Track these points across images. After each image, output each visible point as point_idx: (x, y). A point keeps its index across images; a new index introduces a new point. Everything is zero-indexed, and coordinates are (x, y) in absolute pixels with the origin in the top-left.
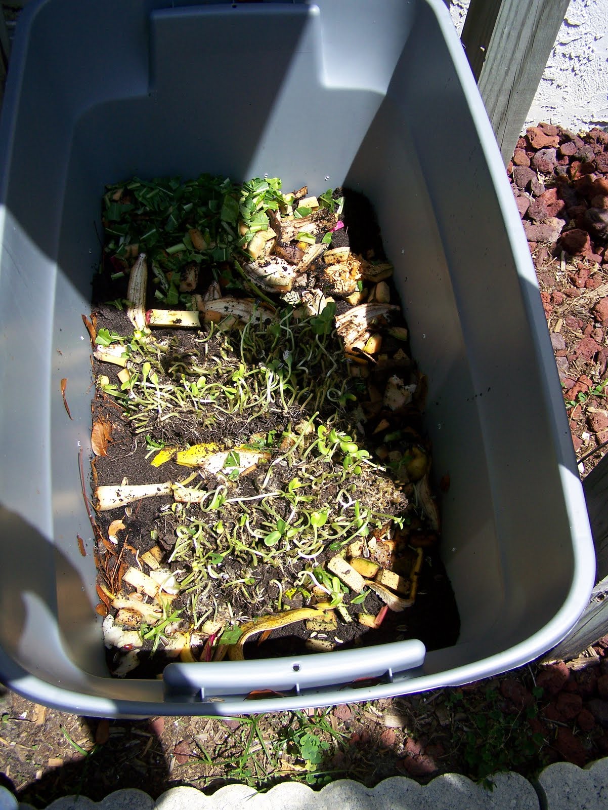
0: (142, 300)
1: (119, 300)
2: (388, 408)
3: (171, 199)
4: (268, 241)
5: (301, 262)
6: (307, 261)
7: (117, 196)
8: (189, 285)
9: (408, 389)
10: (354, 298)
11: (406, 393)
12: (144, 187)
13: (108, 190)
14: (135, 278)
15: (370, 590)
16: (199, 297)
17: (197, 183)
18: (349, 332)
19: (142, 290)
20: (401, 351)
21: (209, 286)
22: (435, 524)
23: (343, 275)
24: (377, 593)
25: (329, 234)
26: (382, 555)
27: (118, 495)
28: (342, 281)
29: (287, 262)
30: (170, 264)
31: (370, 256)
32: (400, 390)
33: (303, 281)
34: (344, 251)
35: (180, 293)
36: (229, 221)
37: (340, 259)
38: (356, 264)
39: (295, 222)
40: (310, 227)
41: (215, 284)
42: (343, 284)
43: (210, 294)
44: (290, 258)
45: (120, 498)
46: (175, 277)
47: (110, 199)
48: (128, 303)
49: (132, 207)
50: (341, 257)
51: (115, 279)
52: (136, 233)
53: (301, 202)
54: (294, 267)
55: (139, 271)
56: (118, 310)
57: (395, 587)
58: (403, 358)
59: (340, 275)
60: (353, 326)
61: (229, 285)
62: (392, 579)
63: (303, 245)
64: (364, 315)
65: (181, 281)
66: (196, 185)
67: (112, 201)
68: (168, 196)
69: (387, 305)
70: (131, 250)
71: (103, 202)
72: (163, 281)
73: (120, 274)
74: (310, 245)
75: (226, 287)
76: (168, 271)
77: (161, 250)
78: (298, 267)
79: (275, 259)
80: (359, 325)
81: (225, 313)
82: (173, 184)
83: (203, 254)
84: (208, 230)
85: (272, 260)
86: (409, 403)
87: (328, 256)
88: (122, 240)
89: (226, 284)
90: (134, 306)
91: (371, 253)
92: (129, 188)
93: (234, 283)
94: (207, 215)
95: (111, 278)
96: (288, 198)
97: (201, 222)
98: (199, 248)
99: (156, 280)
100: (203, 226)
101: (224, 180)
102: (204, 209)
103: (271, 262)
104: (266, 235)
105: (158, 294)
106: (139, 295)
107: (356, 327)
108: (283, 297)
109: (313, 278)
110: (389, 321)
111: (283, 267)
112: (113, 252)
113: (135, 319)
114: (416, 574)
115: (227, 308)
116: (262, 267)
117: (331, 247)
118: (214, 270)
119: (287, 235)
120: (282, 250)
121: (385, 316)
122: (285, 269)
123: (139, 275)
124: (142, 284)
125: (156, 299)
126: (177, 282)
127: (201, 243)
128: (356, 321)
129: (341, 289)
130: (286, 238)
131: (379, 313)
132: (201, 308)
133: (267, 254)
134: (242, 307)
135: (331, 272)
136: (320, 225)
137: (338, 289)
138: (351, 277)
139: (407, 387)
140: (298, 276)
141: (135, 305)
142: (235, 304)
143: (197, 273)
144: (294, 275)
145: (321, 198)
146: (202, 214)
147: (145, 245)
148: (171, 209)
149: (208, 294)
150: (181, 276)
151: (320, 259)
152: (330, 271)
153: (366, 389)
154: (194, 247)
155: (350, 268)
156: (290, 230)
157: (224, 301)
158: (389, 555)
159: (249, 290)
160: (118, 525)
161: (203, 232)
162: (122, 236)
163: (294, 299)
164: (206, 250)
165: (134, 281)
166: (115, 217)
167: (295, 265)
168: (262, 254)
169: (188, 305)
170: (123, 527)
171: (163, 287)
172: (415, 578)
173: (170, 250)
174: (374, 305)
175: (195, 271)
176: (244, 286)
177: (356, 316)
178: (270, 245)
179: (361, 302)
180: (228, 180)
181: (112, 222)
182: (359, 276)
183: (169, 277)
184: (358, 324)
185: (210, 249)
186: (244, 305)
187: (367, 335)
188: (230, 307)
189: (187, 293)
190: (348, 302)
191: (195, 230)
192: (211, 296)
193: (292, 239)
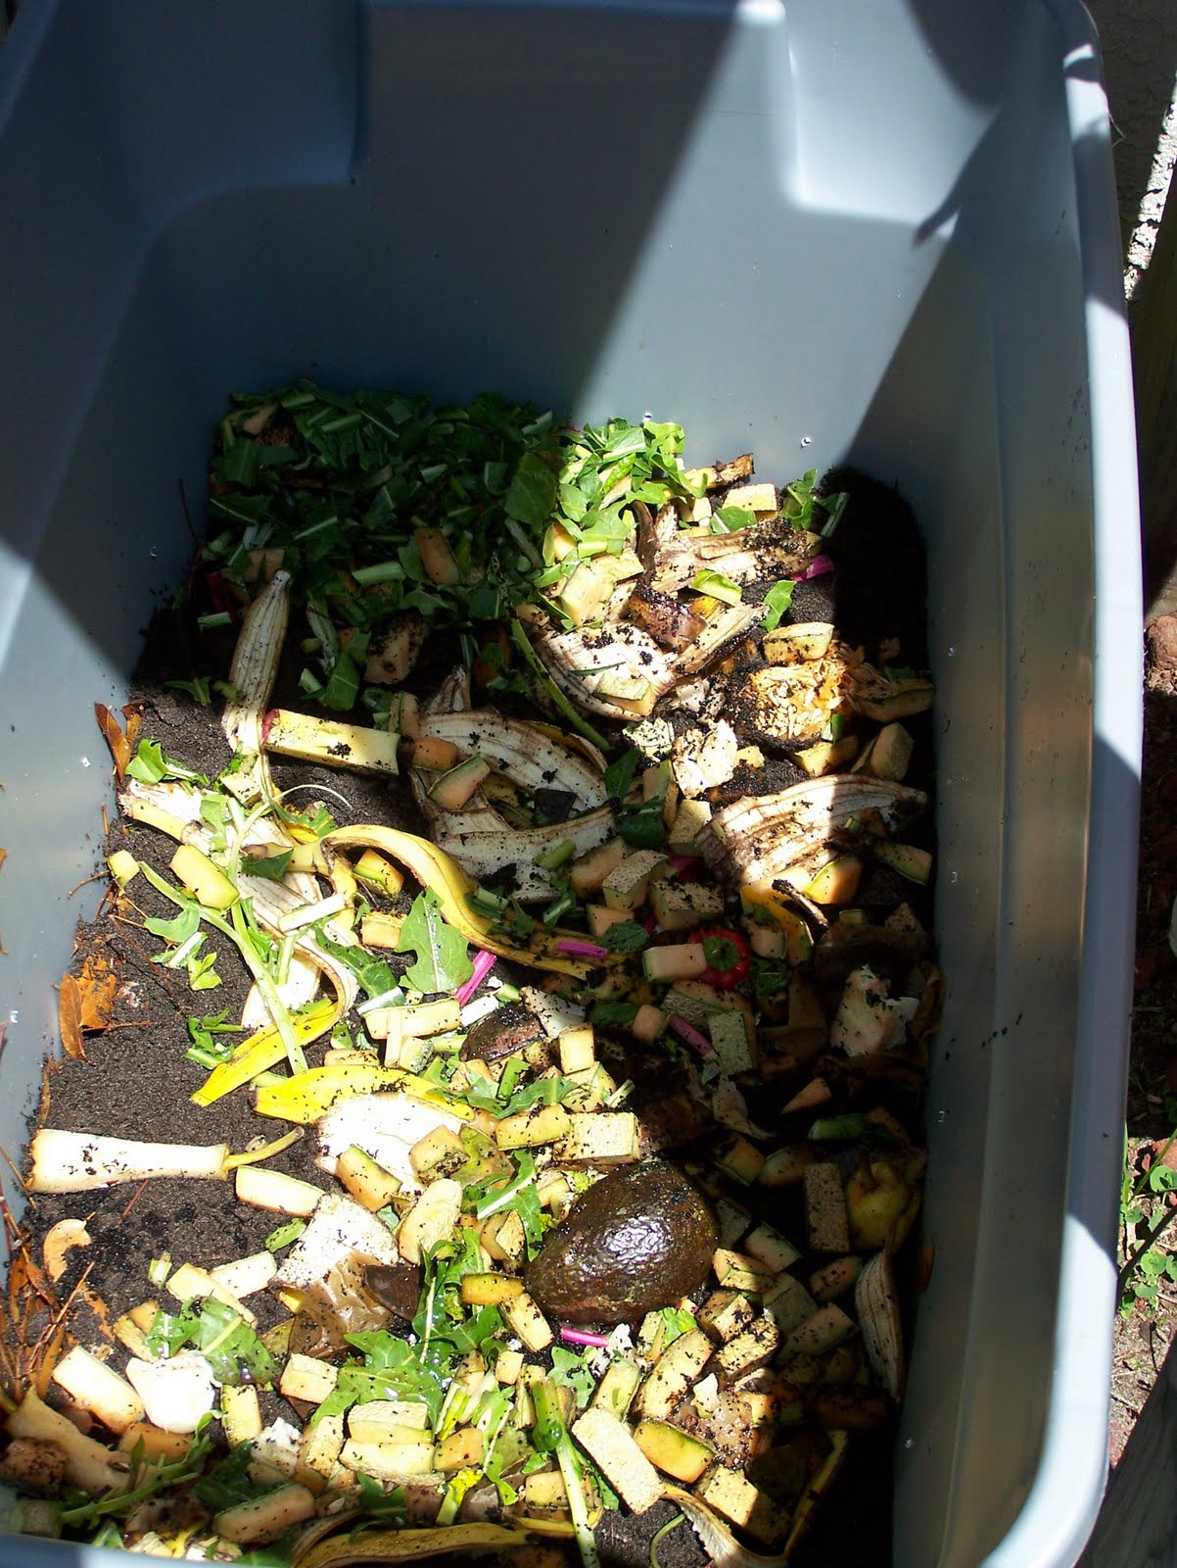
0: (262, 688)
1: (206, 679)
2: (841, 1052)
3: (394, 448)
4: (620, 582)
5: (692, 647)
6: (707, 646)
7: (254, 425)
8: (389, 667)
9: (891, 1007)
10: (815, 759)
11: (885, 1015)
12: (325, 405)
13: (237, 405)
14: (254, 631)
15: (681, 1518)
16: (409, 702)
17: (466, 416)
18: (777, 842)
19: (269, 664)
20: (905, 909)
21: (443, 678)
22: (892, 1373)
23: (799, 694)
24: (695, 1528)
25: (785, 585)
26: (727, 1428)
27: (87, 1157)
28: (792, 709)
29: (656, 641)
30: (354, 610)
31: (886, 655)
32: (872, 1006)
33: (692, 696)
34: (818, 634)
35: (364, 685)
36: (527, 521)
37: (803, 652)
38: (835, 670)
39: (703, 544)
40: (742, 563)
41: (461, 674)
42: (792, 717)
43: (443, 699)
44: (664, 632)
45: (88, 1165)
46: (358, 641)
47: (234, 429)
48: (228, 692)
49: (291, 455)
50: (807, 648)
51: (205, 629)
52: (286, 522)
53: (732, 494)
54: (672, 656)
55: (269, 615)
56: (198, 704)
57: (740, 1518)
58: (908, 928)
59: (790, 693)
60: (792, 827)
61: (497, 682)
62: (736, 1496)
63: (706, 604)
64: (829, 804)
65: (369, 653)
66: (465, 421)
67: (241, 434)
68: (386, 437)
69: (893, 786)
70: (264, 562)
71: (219, 435)
72: (328, 649)
73: (222, 617)
74: (727, 606)
75: (488, 685)
76: (348, 625)
77: (341, 574)
78: (683, 659)
79: (625, 631)
80: (811, 829)
81: (469, 750)
82: (399, 411)
83: (444, 595)
84: (469, 535)
85: (618, 632)
86: (896, 1047)
87: (773, 641)
88: (249, 535)
89: (488, 680)
90: (241, 701)
91: (891, 647)
92: (286, 404)
93: (510, 678)
94: (476, 498)
95: (197, 625)
96: (695, 480)
97: (453, 514)
98: (436, 578)
99: (310, 644)
100: (459, 526)
101: (540, 415)
102: (470, 482)
103: (615, 636)
104: (618, 566)
105: (307, 679)
106: (258, 676)
107: (799, 832)
108: (633, 730)
109: (717, 691)
110: (893, 828)
111: (643, 654)
112: (221, 560)
113: (236, 731)
114: (813, 1495)
115: (475, 737)
116: (590, 647)
117: (787, 620)
118: (464, 639)
119: (672, 573)
120: (646, 610)
121: (886, 813)
122: (646, 659)
123: (266, 624)
124: (272, 647)
125: (302, 691)
126: (360, 657)
127: (445, 567)
128: (805, 817)
129: (784, 730)
130: (667, 582)
131: (871, 803)
132: (411, 729)
133: (614, 616)
134: (513, 739)
135: (767, 683)
136: (767, 559)
137: (779, 729)
138: (817, 703)
139: (890, 1002)
140: (679, 682)
141: (244, 698)
142: (497, 729)
143: (419, 640)
144: (667, 676)
145: (789, 489)
146: (462, 494)
147: (303, 555)
148: (385, 474)
149: (438, 698)
150: (372, 641)
151: (752, 648)
152: (763, 679)
153: (786, 990)
154: (426, 575)
155: (820, 678)
156: (684, 561)
157: (473, 721)
158: (747, 1429)
159: (546, 701)
160: (72, 1231)
161: (453, 542)
162: (253, 525)
163: (661, 742)
164: (454, 586)
165: (252, 638)
166: (241, 474)
167: (674, 651)
168: (599, 614)
169: (378, 717)
170: (85, 1239)
171: (323, 663)
172: (806, 1505)
173: (364, 575)
174: (861, 782)
175: (412, 635)
176: (534, 691)
177: (807, 805)
178: (624, 592)
179: (830, 769)
180: (548, 416)
181: (235, 486)
182: (835, 702)
183: (344, 639)
184: (807, 826)
185: (466, 586)
186: (519, 736)
187: (824, 857)
188: (483, 736)
189: (383, 686)
190: (799, 766)
191: (431, 532)
192: (446, 705)
193: (682, 585)
